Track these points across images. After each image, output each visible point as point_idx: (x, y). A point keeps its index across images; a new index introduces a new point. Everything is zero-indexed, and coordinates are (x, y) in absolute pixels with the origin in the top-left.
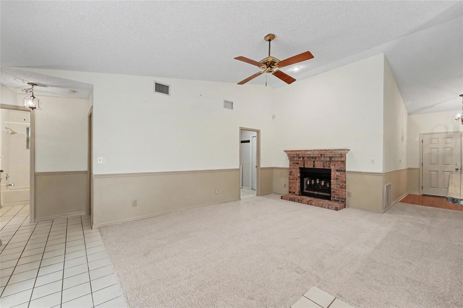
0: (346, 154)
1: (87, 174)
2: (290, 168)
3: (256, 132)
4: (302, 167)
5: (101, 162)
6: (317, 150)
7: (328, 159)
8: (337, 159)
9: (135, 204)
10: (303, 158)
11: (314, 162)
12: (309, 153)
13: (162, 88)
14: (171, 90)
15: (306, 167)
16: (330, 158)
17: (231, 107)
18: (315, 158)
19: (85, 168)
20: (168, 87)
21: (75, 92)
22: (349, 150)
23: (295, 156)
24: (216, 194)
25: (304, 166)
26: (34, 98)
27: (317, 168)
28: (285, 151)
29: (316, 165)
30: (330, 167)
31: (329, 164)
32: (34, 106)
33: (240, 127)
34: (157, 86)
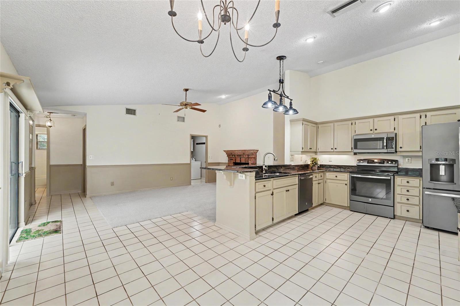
0: (256, 153)
1: (82, 166)
2: (228, 163)
3: (205, 137)
4: (234, 162)
5: (91, 158)
6: (241, 150)
7: (247, 156)
8: (251, 156)
9: (112, 184)
10: (235, 155)
11: (241, 158)
12: (237, 152)
13: (130, 112)
14: (137, 112)
15: (237, 162)
16: (248, 155)
17: (183, 120)
18: (241, 155)
19: (81, 162)
20: (135, 110)
21: (75, 115)
22: (258, 150)
23: (230, 154)
24: (171, 180)
25: (236, 161)
26: (51, 120)
27: (242, 162)
28: (224, 151)
29: (242, 161)
30: (248, 161)
31: (248, 160)
32: (51, 125)
33: (190, 134)
34: (128, 110)
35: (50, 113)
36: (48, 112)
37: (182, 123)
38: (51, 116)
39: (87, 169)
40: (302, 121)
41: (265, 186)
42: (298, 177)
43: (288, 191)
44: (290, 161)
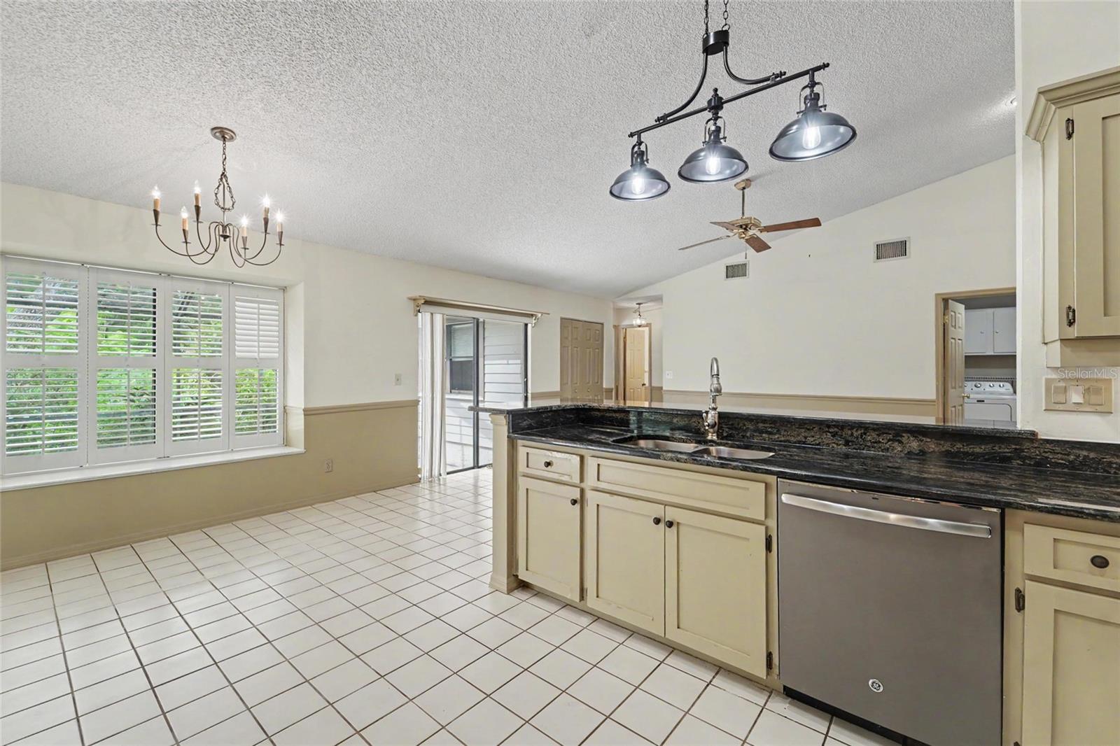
5: (669, 376)
17: (901, 251)
20: (745, 265)
26: (641, 316)
34: (729, 269)
35: (639, 304)
36: (636, 304)
37: (898, 261)
38: (640, 310)
39: (664, 396)
40: (1053, 107)
41: (548, 464)
42: (764, 484)
43: (670, 524)
44: (1045, 410)
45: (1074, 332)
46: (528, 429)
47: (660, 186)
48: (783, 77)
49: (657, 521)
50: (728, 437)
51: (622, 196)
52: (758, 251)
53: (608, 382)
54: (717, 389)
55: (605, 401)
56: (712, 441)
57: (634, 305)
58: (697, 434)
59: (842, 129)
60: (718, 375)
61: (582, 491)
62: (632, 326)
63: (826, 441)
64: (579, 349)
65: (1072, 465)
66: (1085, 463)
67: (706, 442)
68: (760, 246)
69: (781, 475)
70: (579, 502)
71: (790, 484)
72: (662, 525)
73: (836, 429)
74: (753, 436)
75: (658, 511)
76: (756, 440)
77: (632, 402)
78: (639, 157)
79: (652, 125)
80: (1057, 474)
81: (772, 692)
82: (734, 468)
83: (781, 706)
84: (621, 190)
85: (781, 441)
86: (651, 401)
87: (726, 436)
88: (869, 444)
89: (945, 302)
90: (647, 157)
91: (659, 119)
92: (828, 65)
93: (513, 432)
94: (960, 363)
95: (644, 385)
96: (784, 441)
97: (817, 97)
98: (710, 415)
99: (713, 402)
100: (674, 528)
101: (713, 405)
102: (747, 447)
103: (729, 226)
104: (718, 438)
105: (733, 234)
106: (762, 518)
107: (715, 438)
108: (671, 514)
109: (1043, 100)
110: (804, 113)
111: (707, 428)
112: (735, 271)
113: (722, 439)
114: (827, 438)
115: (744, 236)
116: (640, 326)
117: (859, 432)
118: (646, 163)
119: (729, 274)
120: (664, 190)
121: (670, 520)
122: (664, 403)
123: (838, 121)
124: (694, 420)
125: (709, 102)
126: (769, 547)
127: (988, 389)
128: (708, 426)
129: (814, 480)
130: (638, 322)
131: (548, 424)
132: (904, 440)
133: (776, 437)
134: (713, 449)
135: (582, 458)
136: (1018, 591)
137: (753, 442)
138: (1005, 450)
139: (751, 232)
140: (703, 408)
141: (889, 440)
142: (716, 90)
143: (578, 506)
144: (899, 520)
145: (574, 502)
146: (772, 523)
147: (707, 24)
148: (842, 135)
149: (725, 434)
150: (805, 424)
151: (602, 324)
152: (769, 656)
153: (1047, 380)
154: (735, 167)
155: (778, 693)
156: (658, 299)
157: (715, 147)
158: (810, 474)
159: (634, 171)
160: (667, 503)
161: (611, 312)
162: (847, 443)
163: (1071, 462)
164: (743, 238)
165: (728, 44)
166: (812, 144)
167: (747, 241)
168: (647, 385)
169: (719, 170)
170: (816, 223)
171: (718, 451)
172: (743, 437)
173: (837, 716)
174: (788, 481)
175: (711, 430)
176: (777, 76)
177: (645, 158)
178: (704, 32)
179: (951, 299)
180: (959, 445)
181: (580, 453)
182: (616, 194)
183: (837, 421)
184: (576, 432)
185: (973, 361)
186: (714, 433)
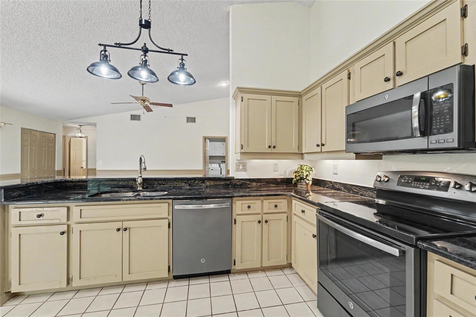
5: (100, 163)
17: (194, 121)
20: (140, 116)
26: (81, 132)
33: (203, 136)
34: (132, 116)
35: (81, 126)
36: (79, 126)
37: (193, 124)
38: (81, 129)
39: (97, 173)
40: (239, 93)
41: (40, 216)
42: (167, 204)
43: (126, 229)
44: (236, 171)
45: (243, 151)
46: (18, 197)
47: (116, 75)
48: (172, 52)
49: (118, 230)
50: (147, 188)
51: (93, 73)
52: (148, 111)
53: (58, 166)
54: (145, 168)
55: (56, 177)
56: (140, 190)
57: (77, 126)
58: (133, 189)
59: (192, 79)
60: (145, 162)
61: (68, 226)
62: (75, 137)
63: (183, 185)
64: (36, 147)
65: (241, 185)
66: (243, 184)
67: (137, 191)
68: (149, 110)
69: (173, 199)
70: (67, 233)
71: (177, 202)
72: (121, 231)
73: (186, 181)
74: (157, 187)
75: (119, 225)
76: (158, 188)
77: (75, 176)
78: (105, 58)
79: (112, 45)
80: (238, 187)
81: (169, 281)
82: (157, 199)
83: (174, 284)
84: (93, 70)
85: (168, 187)
86: (87, 175)
87: (145, 188)
88: (196, 185)
89: (205, 138)
90: (109, 58)
91: (116, 44)
92: (187, 55)
93: (4, 201)
94: (208, 158)
95: (82, 168)
96: (169, 187)
97: (184, 65)
98: (139, 180)
99: (140, 174)
100: (128, 231)
101: (140, 175)
102: (155, 191)
103: (136, 98)
104: (142, 188)
105: (138, 102)
106: (167, 216)
107: (141, 189)
108: (126, 225)
109: (237, 90)
110: (180, 68)
111: (138, 185)
112: (135, 118)
113: (144, 189)
114: (183, 184)
115: (143, 104)
116: (81, 137)
117: (193, 181)
118: (109, 61)
119: (132, 118)
120: (118, 77)
121: (126, 227)
122: (97, 176)
123: (190, 76)
124: (130, 182)
125: (142, 48)
126: (169, 227)
127: (214, 166)
128: (139, 184)
129: (186, 199)
130: (80, 135)
131: (34, 193)
132: (205, 182)
133: (166, 186)
134: (141, 193)
135: (68, 208)
136: (235, 219)
137: (157, 189)
138: (228, 182)
139: (146, 103)
140: (136, 177)
141: (201, 183)
142: (145, 44)
143: (65, 235)
144: (214, 206)
145: (62, 233)
146: (170, 217)
147: (141, 14)
148: (191, 81)
149: (145, 187)
150: (176, 180)
151: (55, 134)
152: (169, 267)
153: (236, 163)
154: (153, 79)
155: (171, 280)
156: (95, 125)
157: (144, 68)
158: (184, 197)
159: (101, 63)
160: (123, 221)
161: (61, 129)
162: (189, 185)
163: (240, 184)
164: (143, 105)
165: (151, 28)
166: (182, 80)
167: (144, 106)
168: (85, 167)
169: (146, 78)
170: (171, 106)
171: (143, 194)
172: (153, 187)
173: (191, 277)
174: (176, 201)
175: (140, 186)
176: (170, 50)
177: (108, 59)
178: (140, 17)
179: (206, 138)
180: (218, 182)
181: (67, 206)
182: (90, 71)
183: (187, 178)
184: (59, 195)
185: (211, 157)
186: (141, 187)
